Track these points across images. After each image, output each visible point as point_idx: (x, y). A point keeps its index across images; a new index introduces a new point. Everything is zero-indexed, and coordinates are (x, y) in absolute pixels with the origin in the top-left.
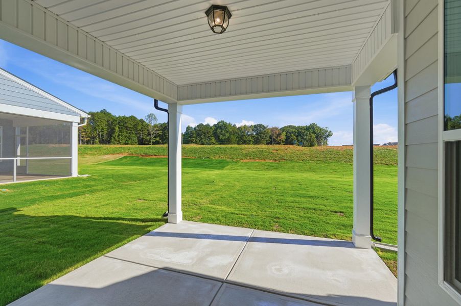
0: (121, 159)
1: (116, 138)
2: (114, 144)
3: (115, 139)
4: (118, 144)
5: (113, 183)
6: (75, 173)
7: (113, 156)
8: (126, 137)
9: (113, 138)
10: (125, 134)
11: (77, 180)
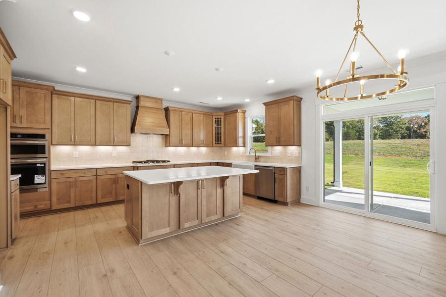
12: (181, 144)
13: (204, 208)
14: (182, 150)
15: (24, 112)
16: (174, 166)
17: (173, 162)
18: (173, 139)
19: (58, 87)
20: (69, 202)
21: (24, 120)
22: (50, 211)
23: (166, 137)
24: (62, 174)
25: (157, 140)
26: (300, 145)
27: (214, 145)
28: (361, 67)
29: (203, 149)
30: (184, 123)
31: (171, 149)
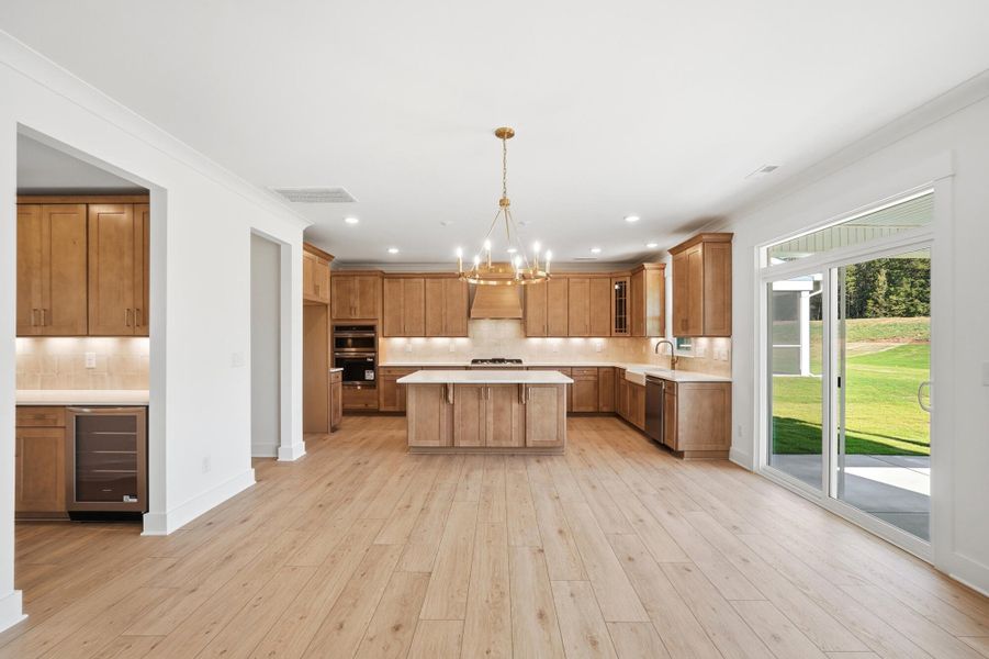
0: (895, 351)
1: (881, 300)
2: (876, 315)
3: (876, 302)
4: (885, 315)
5: (874, 394)
6: (805, 370)
7: (872, 344)
8: (909, 295)
9: (870, 302)
10: (907, 287)
11: (810, 380)
12: (546, 333)
13: (491, 428)
14: (555, 342)
15: (357, 303)
16: (528, 368)
17: (525, 364)
18: (532, 325)
19: (387, 270)
20: (394, 405)
21: (358, 312)
22: (377, 413)
23: (523, 321)
24: (389, 372)
25: (509, 329)
26: (729, 336)
27: (614, 334)
28: (775, 168)
29: (598, 342)
30: (550, 297)
31: (535, 341)
